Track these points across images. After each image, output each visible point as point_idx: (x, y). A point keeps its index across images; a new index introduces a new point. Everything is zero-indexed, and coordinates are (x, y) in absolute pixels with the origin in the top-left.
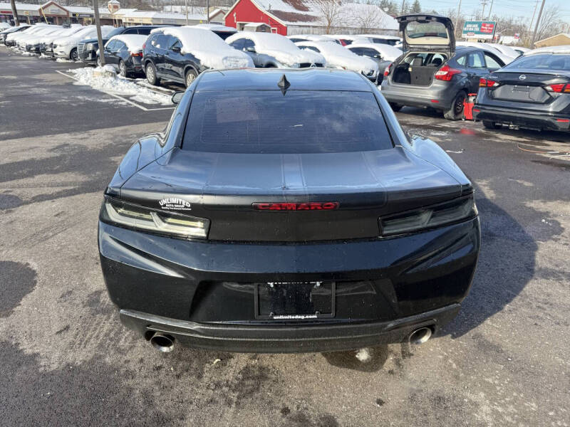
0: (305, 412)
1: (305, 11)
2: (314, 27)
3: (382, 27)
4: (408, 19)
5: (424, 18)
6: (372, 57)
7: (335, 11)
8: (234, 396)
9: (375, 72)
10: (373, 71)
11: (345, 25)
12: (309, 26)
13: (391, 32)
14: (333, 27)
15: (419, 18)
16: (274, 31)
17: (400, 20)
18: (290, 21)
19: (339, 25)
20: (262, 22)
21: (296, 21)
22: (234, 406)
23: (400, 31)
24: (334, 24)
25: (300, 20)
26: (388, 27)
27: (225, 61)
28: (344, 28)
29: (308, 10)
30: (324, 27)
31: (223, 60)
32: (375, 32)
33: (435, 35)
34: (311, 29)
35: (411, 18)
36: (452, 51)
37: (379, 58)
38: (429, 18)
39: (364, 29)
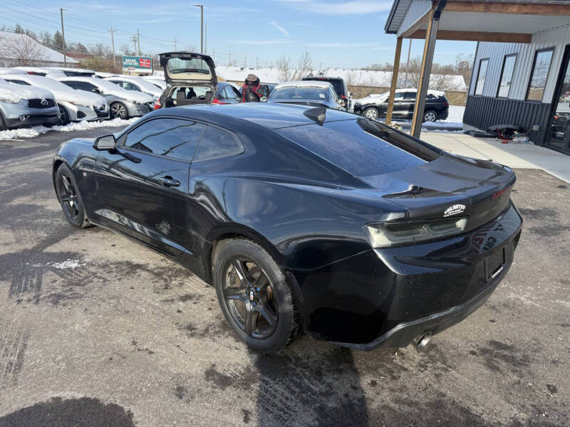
0: (480, 347)
3: (44, 59)
4: (172, 55)
5: (189, 56)
6: (90, 91)
9: (106, 107)
10: (104, 105)
13: (55, 64)
15: (184, 56)
17: (163, 56)
33: (195, 71)
35: (177, 55)
36: (215, 86)
37: (98, 92)
38: (194, 56)
39: (23, 60)
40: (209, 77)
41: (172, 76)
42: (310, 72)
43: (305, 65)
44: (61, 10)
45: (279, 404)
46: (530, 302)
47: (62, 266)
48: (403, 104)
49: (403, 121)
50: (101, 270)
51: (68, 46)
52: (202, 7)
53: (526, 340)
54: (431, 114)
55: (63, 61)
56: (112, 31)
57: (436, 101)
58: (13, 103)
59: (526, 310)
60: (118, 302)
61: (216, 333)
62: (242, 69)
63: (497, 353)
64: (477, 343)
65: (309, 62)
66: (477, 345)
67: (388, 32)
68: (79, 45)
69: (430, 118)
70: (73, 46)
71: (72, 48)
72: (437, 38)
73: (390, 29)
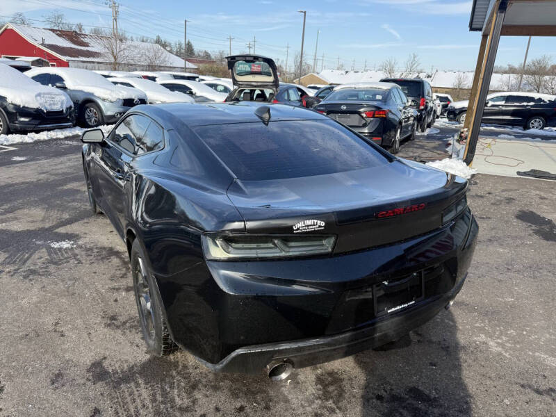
0: (394, 392)
1: (84, 46)
2: (98, 63)
3: (169, 65)
4: (237, 59)
5: (252, 59)
6: (185, 93)
7: (120, 48)
8: (330, 403)
11: (132, 62)
12: (93, 62)
13: (177, 69)
14: (119, 64)
15: (247, 58)
16: (53, 65)
17: (229, 59)
18: (71, 56)
19: (125, 62)
20: (36, 56)
21: (77, 57)
22: (337, 411)
23: (229, 69)
24: (120, 60)
25: (82, 56)
26: (174, 65)
27: (39, 98)
28: (131, 65)
29: (88, 46)
30: (110, 64)
31: (36, 96)
32: (162, 69)
34: (96, 64)
35: (241, 58)
36: (277, 88)
37: (191, 94)
38: (256, 58)
39: (152, 66)
40: (271, 79)
41: (239, 78)
42: (417, 74)
43: (411, 67)
44: (186, 21)
45: (132, 410)
46: (499, 349)
47: (56, 245)
48: (504, 108)
49: (504, 127)
50: (83, 253)
51: (196, 54)
52: (305, 12)
53: (459, 395)
54: (537, 120)
55: (183, 66)
56: (231, 39)
57: (546, 105)
58: (111, 102)
59: (486, 359)
60: (74, 284)
61: (131, 327)
62: (347, 72)
63: (411, 404)
64: (393, 387)
65: (416, 65)
66: (391, 390)
67: (472, 29)
68: (206, 52)
69: (536, 124)
70: (200, 53)
71: (199, 55)
72: (502, 34)
73: (474, 26)
